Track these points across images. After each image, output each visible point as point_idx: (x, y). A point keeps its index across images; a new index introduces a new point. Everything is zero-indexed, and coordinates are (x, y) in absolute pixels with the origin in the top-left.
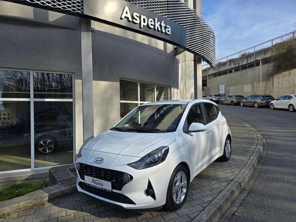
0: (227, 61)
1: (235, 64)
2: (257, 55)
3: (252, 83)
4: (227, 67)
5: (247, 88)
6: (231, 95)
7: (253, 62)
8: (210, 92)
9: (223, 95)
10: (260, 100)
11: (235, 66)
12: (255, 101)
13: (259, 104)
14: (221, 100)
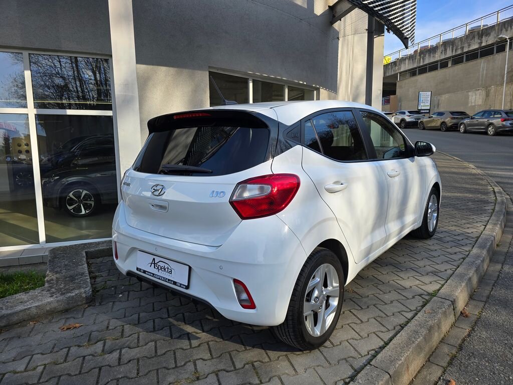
0: (439, 43)
1: (454, 50)
2: (501, 30)
3: (487, 87)
4: (438, 57)
5: (474, 97)
6: (441, 110)
7: (492, 44)
8: (401, 105)
9: (425, 111)
10: (500, 120)
11: (454, 54)
12: (490, 121)
13: (496, 128)
14: (421, 120)
